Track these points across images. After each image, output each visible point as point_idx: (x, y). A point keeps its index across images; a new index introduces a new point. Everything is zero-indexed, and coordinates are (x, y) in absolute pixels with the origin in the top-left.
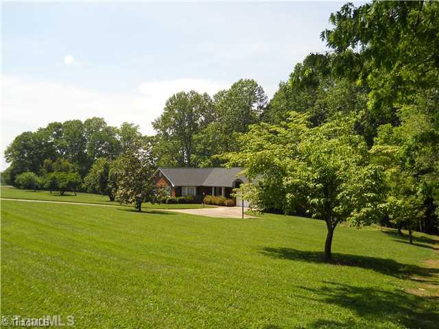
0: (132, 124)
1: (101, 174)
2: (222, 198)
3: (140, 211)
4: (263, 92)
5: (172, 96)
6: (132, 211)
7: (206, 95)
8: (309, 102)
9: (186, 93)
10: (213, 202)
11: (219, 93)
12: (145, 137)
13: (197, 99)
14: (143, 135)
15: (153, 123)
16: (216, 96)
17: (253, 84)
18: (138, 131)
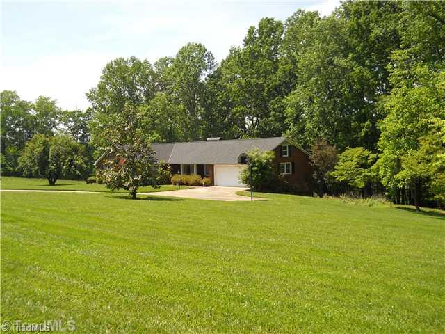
0: (48, 98)
1: (39, 153)
2: (194, 177)
3: (134, 198)
4: (214, 59)
5: (109, 62)
6: (126, 198)
7: (146, 62)
8: (269, 69)
9: (125, 60)
10: (185, 182)
11: (160, 61)
12: (66, 112)
13: (138, 66)
14: (63, 110)
15: (87, 94)
16: (156, 64)
17: (201, 49)
18: (57, 105)
